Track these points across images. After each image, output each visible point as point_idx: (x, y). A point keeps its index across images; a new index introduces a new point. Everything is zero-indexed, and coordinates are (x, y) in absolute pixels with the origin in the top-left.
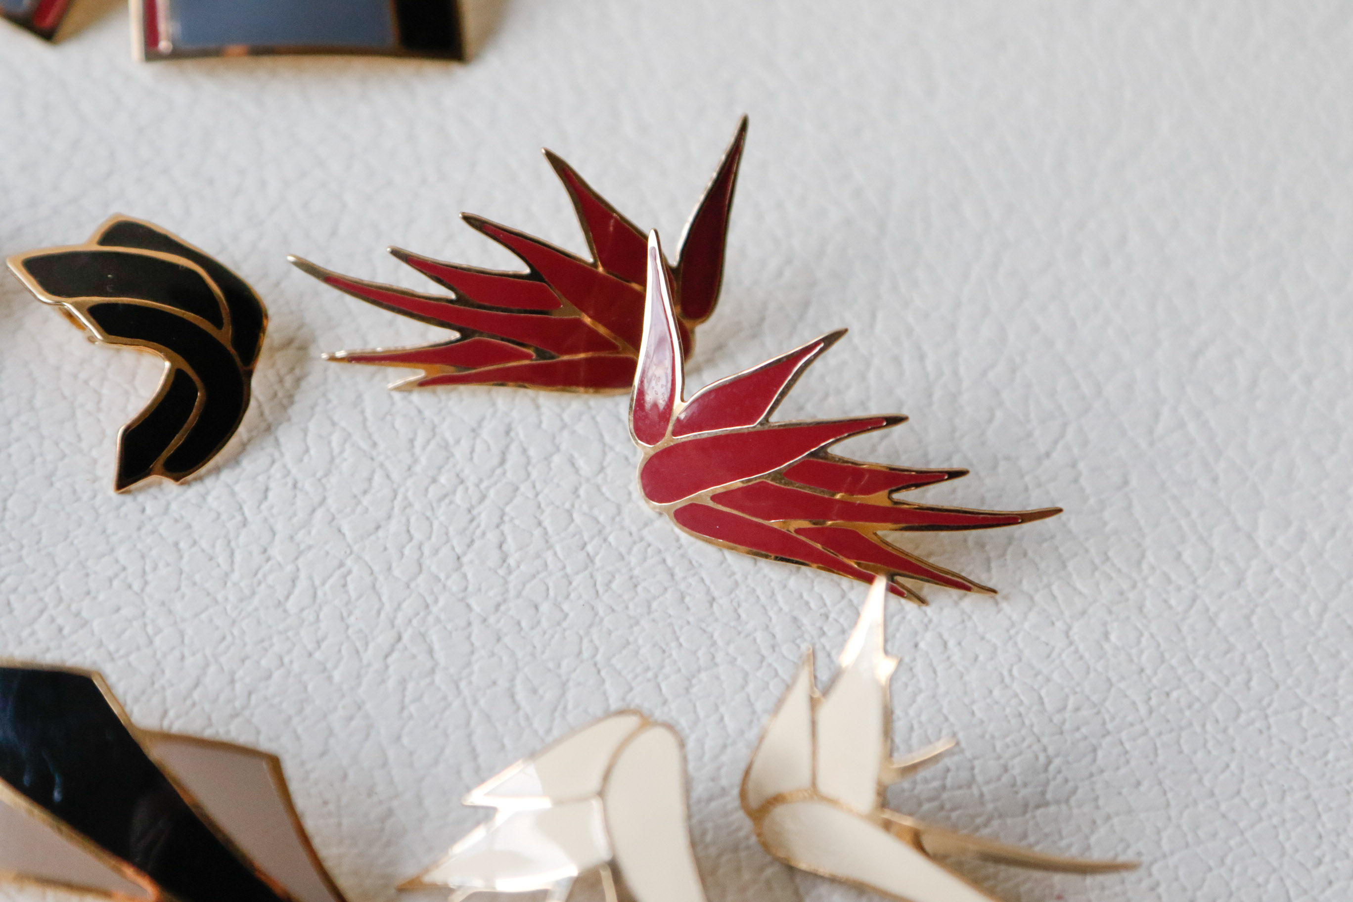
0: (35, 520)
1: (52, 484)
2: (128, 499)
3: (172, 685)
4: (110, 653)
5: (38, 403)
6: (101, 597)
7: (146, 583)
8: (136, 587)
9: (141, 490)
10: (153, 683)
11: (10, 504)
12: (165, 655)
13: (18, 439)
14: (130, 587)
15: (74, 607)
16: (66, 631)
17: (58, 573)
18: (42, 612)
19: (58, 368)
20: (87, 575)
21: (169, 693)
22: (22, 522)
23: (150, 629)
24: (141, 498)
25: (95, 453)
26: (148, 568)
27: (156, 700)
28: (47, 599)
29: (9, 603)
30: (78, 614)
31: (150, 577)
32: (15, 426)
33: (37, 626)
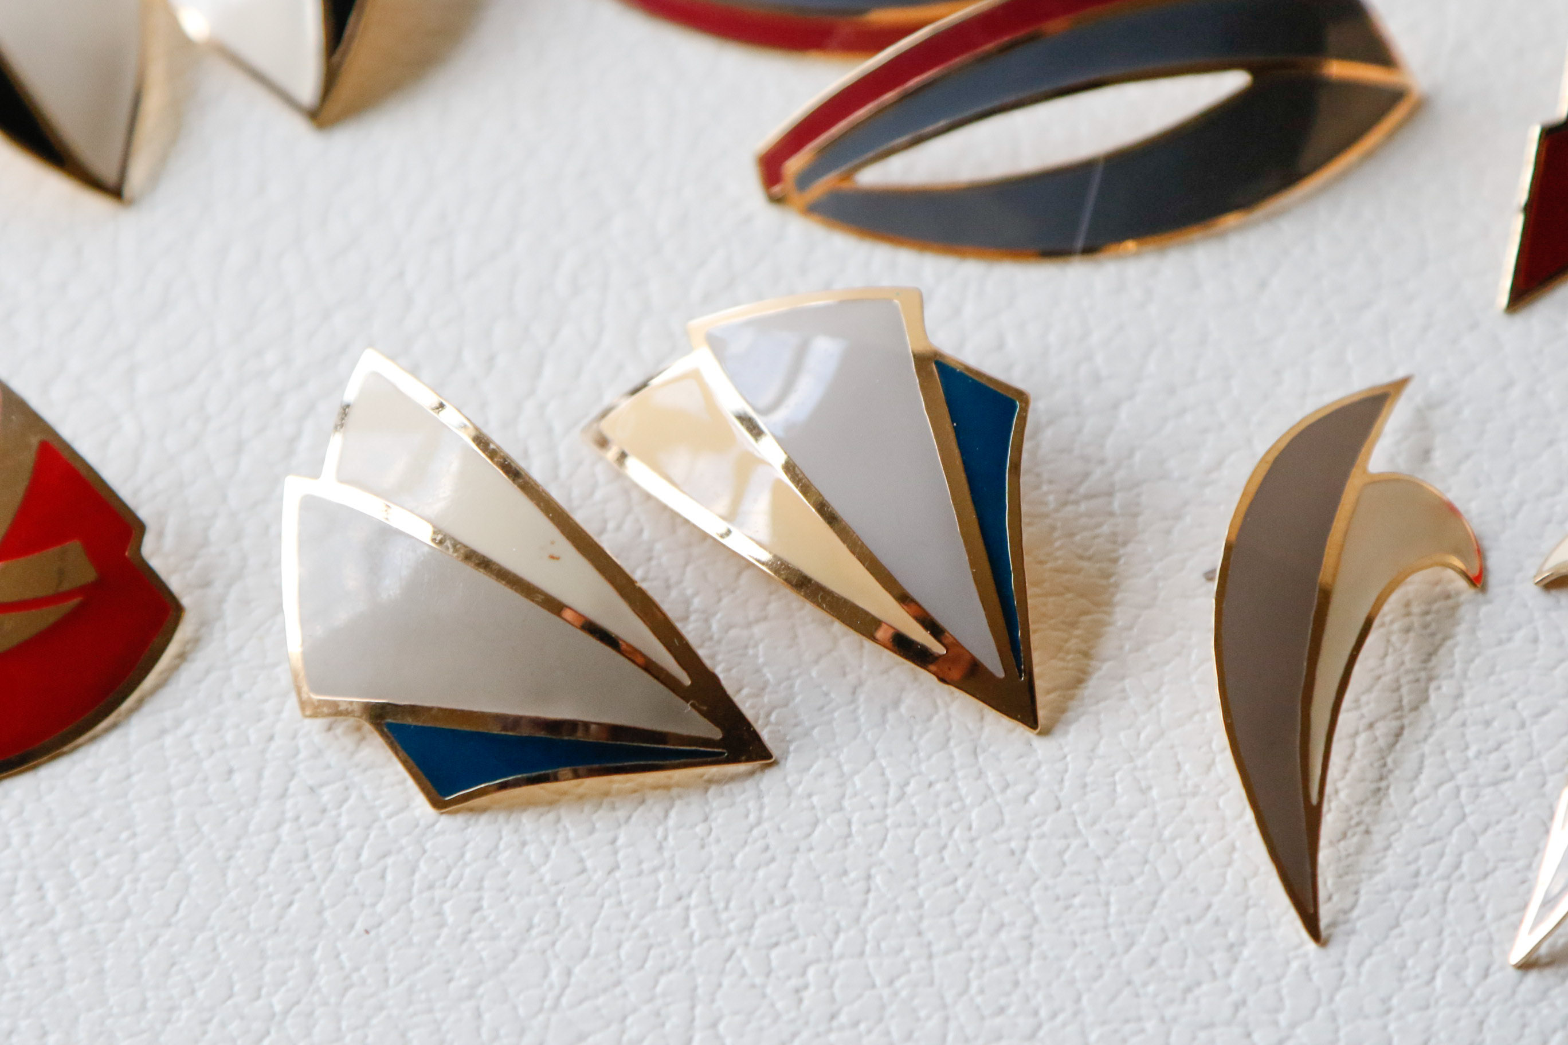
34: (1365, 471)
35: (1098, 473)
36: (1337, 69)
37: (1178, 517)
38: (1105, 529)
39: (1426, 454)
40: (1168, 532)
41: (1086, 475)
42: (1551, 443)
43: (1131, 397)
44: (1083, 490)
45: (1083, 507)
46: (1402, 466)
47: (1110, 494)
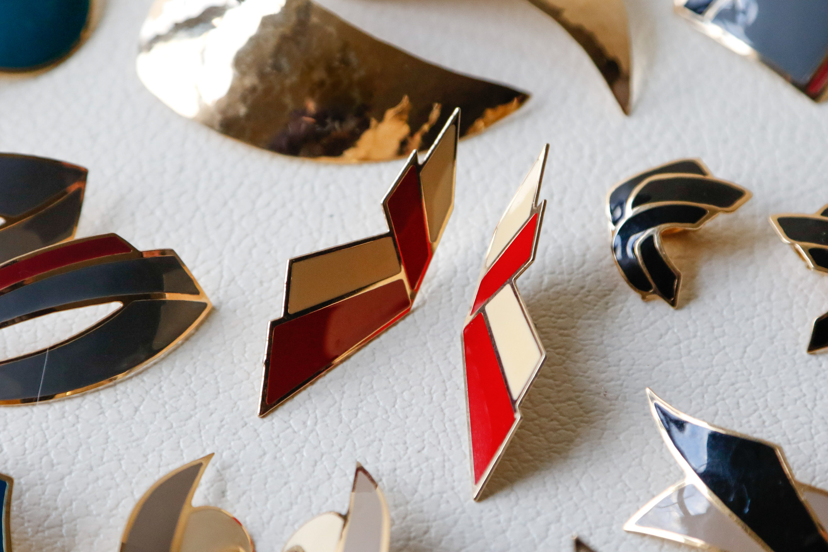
0: (760, 360)
1: (773, 343)
2: (813, 358)
3: (820, 463)
4: (789, 440)
5: (773, 297)
6: (789, 409)
7: (815, 405)
8: (810, 406)
9: (821, 354)
10: (810, 461)
11: (748, 349)
12: (819, 446)
13: (758, 315)
14: (806, 406)
15: (773, 412)
16: (767, 424)
17: (768, 392)
18: (755, 411)
19: (787, 280)
20: (784, 395)
21: (818, 467)
22: (753, 360)
23: (813, 431)
24: (821, 358)
25: (799, 330)
26: (818, 397)
27: (810, 470)
28: (759, 405)
29: (738, 403)
30: (775, 416)
31: (818, 402)
32: (759, 308)
33: (751, 418)
34: (190, 505)
35: (54, 514)
36: (169, 297)
37: (97, 535)
38: (59, 544)
39: (223, 493)
40: (92, 543)
41: (48, 516)
42: (286, 483)
43: (70, 473)
44: (46, 524)
45: (46, 533)
46: (211, 501)
47: (61, 526)
